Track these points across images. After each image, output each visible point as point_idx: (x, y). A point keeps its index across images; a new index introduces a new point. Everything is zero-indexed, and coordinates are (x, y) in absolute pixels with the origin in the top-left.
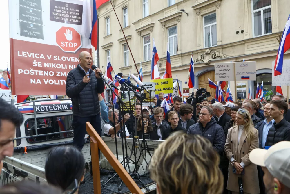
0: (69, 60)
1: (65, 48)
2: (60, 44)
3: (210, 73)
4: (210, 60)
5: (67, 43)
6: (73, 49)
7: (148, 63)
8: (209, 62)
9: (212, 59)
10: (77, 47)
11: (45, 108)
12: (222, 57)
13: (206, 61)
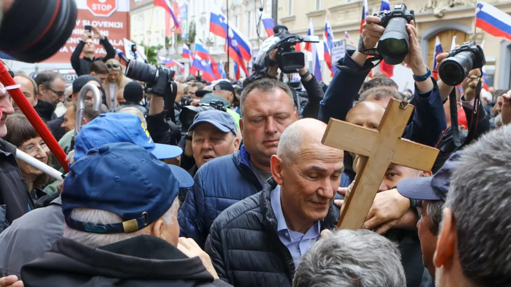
0: (101, 25)
1: (97, 12)
2: (91, 7)
3: (448, 33)
4: (443, 8)
5: (99, 5)
6: (106, 12)
7: (350, 6)
8: (441, 12)
9: (448, 8)
10: (111, 10)
11: (72, 77)
12: (463, 4)
13: (437, 11)
